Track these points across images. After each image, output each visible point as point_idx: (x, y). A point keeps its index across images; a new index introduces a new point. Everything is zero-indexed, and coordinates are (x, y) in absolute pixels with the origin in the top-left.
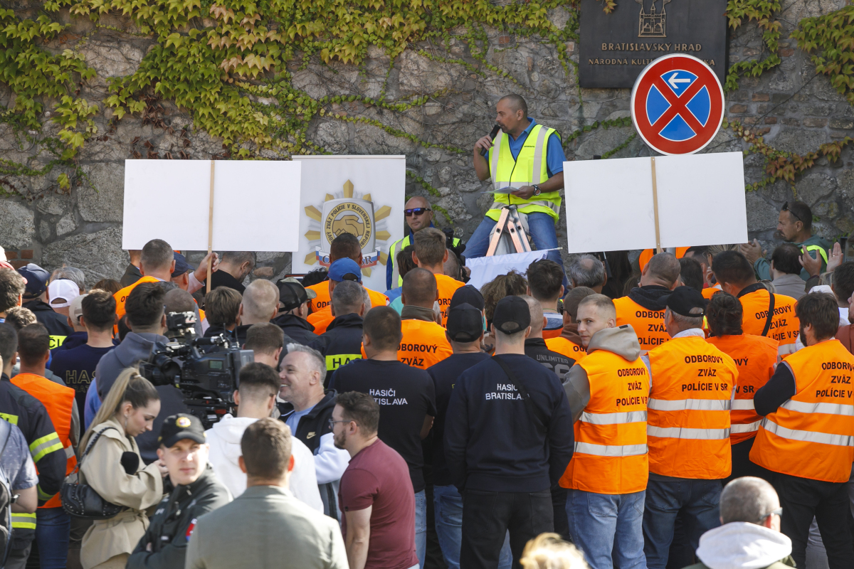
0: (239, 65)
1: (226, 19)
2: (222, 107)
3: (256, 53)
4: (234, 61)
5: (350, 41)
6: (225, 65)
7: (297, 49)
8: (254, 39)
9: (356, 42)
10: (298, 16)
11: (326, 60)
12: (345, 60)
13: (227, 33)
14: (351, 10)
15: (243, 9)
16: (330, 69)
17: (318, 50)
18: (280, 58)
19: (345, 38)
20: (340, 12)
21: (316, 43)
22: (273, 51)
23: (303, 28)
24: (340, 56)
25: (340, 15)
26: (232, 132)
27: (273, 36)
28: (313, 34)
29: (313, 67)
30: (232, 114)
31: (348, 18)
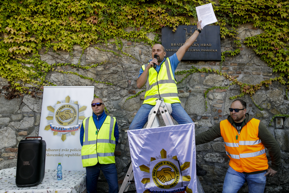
0: (17, 50)
1: (12, 32)
2: (8, 66)
3: (25, 46)
4: (15, 48)
5: (66, 42)
6: (11, 50)
8: (24, 39)
9: (69, 42)
11: (56, 50)
12: (64, 49)
13: (12, 38)
14: (67, 32)
15: (20, 29)
16: (57, 54)
17: (53, 46)
18: (35, 48)
19: (64, 41)
20: (62, 32)
21: (52, 44)
22: (33, 45)
23: (46, 36)
24: (62, 47)
25: (62, 33)
26: (12, 76)
27: (33, 39)
28: (50, 39)
29: (50, 53)
30: (13, 69)
31: (66, 34)
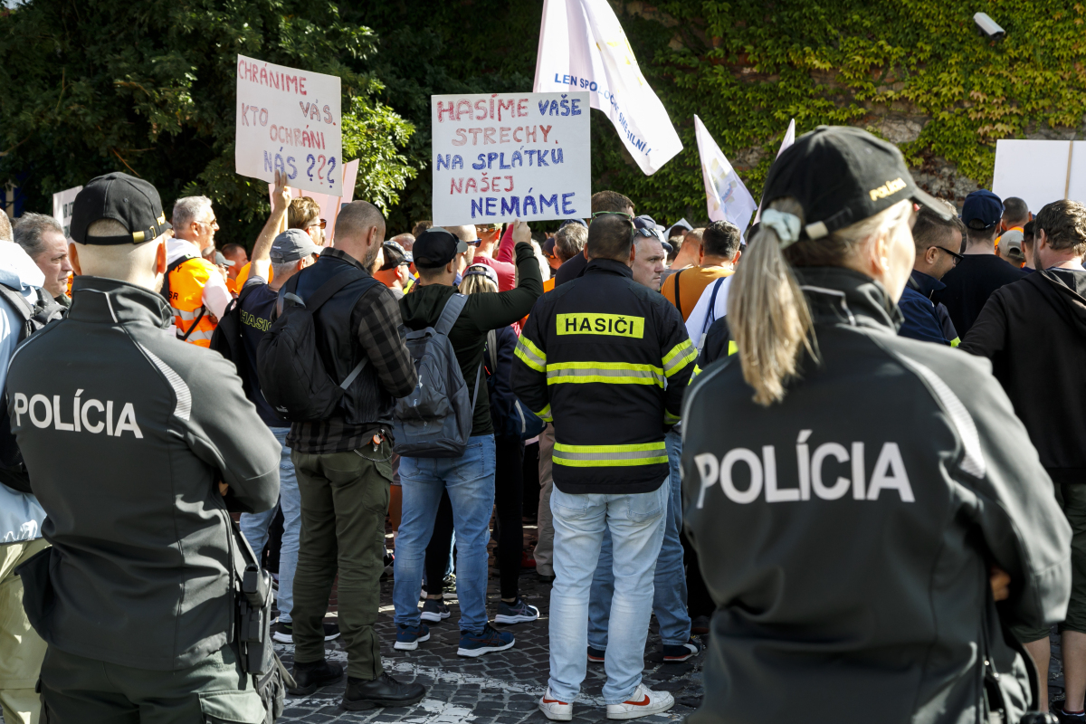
7: (1032, 118)
10: (1033, 95)
